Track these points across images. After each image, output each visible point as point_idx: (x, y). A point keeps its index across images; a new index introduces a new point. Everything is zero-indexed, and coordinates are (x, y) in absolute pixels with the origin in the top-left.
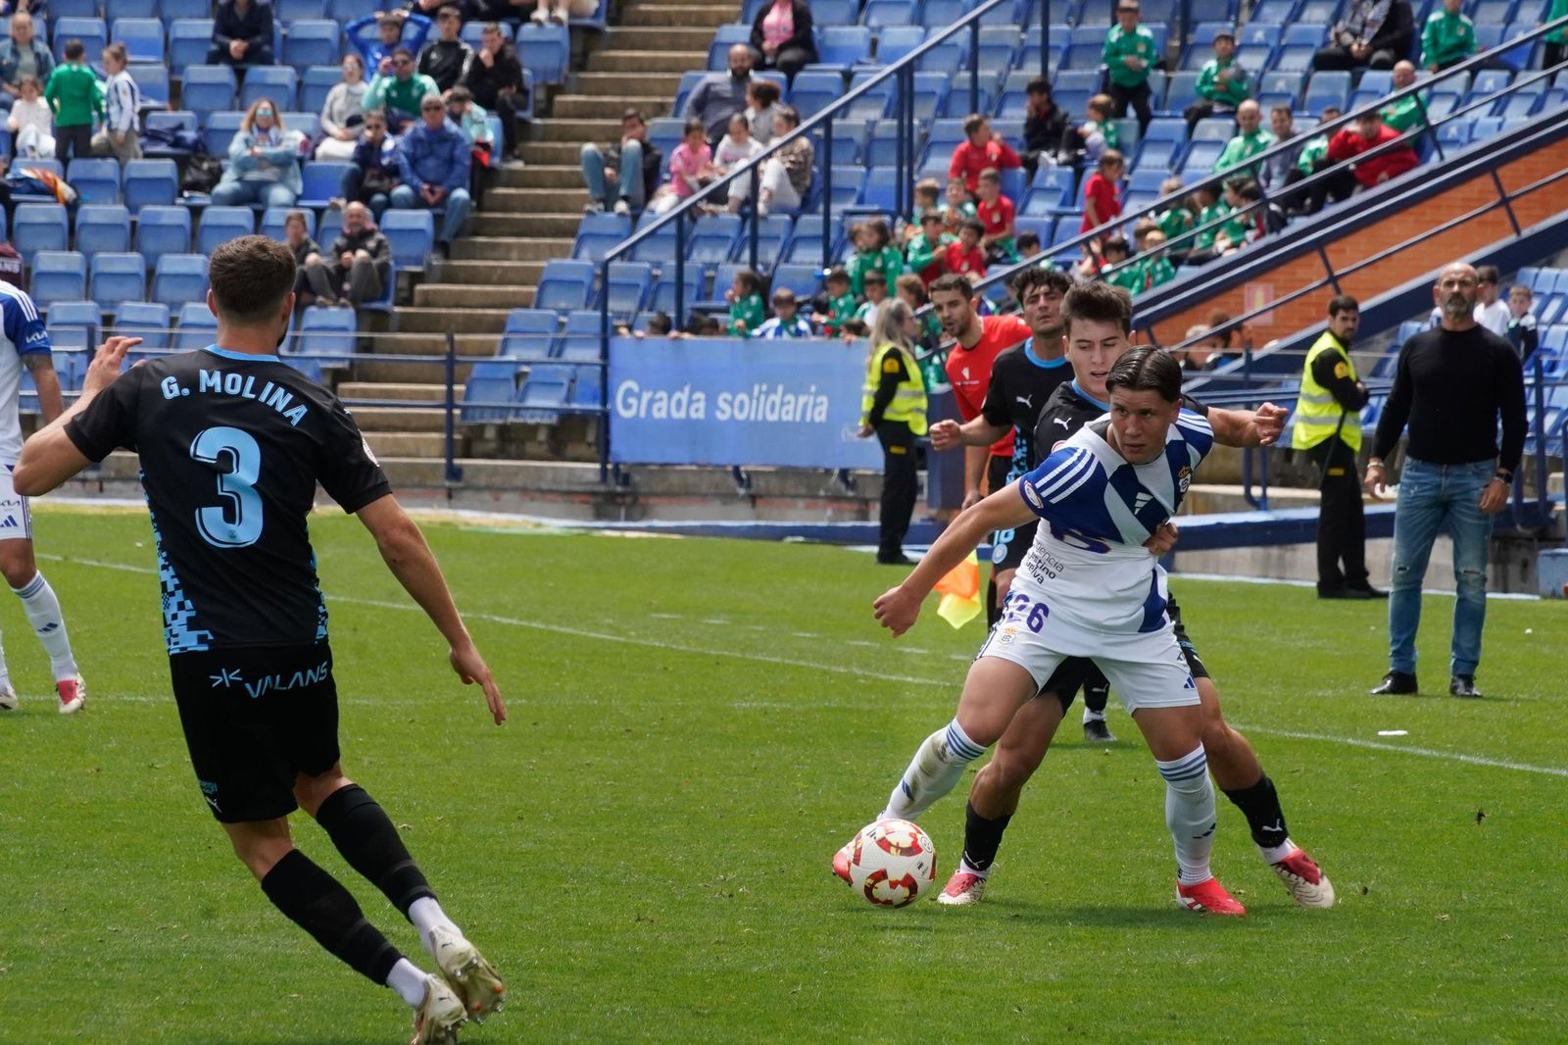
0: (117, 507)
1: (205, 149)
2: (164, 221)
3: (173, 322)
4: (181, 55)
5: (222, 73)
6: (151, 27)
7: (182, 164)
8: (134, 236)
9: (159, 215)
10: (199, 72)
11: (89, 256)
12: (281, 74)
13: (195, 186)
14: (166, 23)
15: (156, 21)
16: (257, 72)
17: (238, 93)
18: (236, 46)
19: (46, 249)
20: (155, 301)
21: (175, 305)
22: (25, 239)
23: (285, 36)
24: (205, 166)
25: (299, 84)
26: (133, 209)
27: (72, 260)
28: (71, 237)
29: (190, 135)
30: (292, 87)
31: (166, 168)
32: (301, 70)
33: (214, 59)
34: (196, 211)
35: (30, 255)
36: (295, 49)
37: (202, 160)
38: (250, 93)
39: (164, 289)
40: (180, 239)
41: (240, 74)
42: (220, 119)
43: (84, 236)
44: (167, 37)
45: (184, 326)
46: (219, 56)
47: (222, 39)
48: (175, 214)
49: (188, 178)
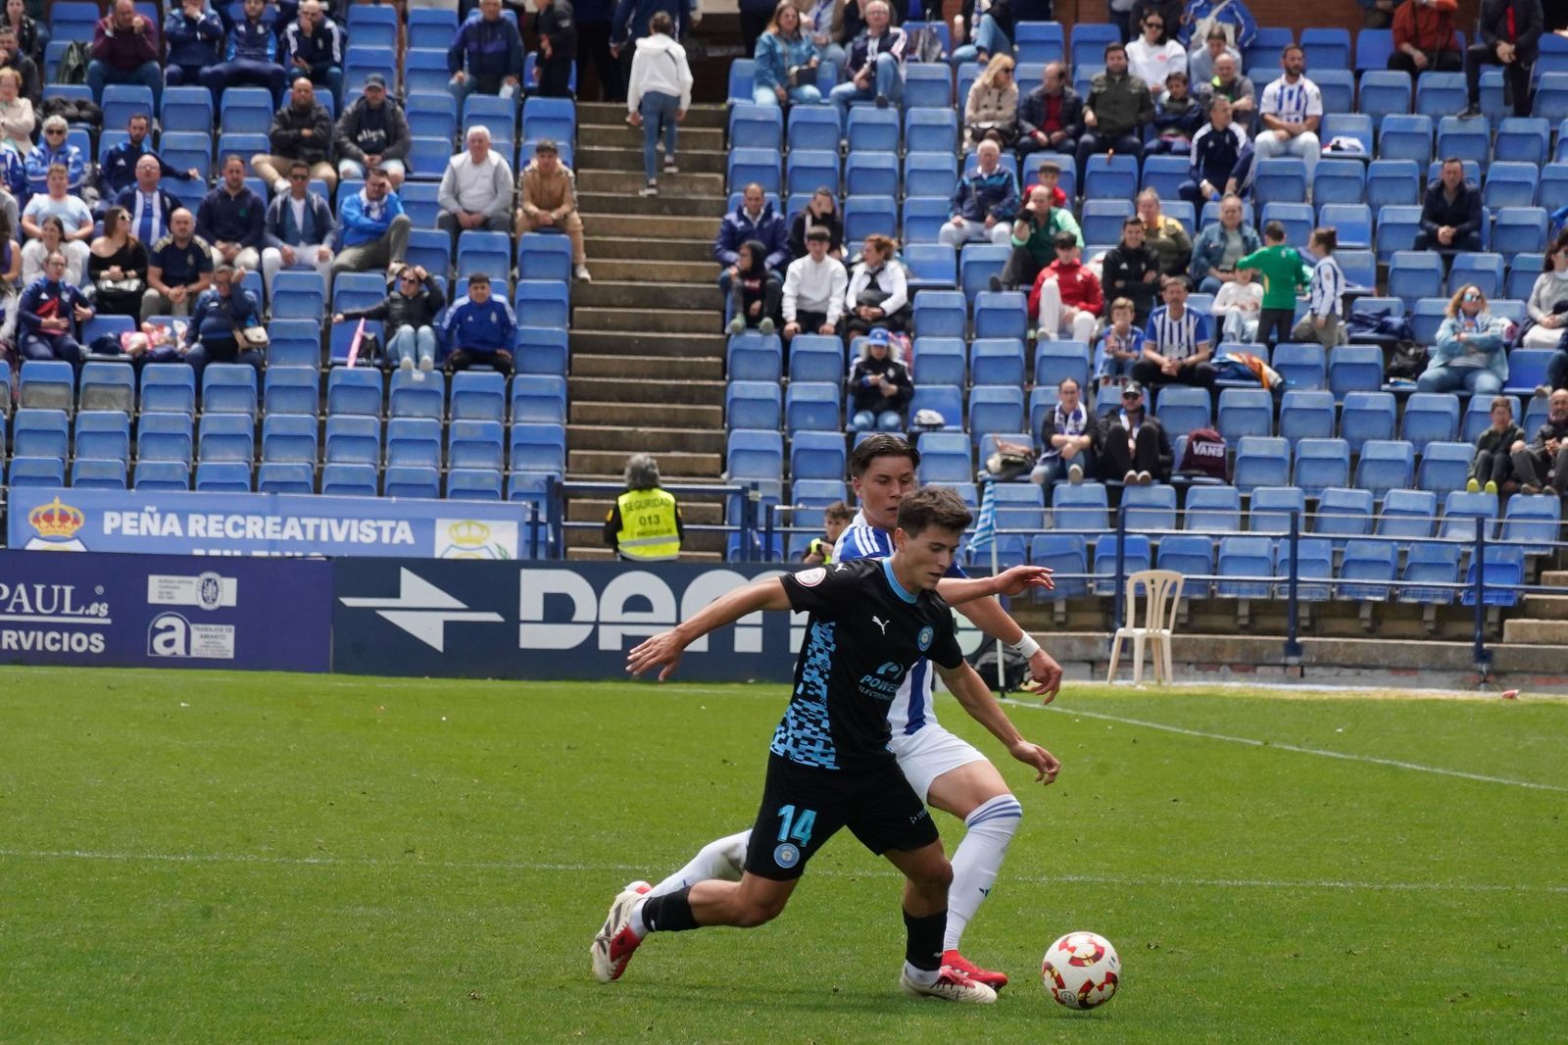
0: (1316, 692)
1: (1412, 336)
2: (1369, 407)
3: (1377, 507)
4: (1387, 242)
5: (1430, 259)
6: (1360, 212)
7: (1388, 349)
8: (1339, 421)
9: (1365, 400)
10: (1406, 258)
11: (1293, 442)
12: (1489, 260)
13: (1401, 372)
14: (1375, 208)
15: (1364, 206)
16: (1463, 258)
17: (1445, 280)
18: (1444, 231)
19: (1250, 434)
20: (1359, 487)
21: (1380, 491)
22: (1230, 424)
23: (1493, 222)
24: (1412, 351)
25: (1507, 270)
26: (1339, 395)
27: (1277, 446)
28: (1277, 420)
29: (1397, 321)
30: (1500, 273)
31: (1372, 354)
32: (1509, 256)
33: (1421, 245)
34: (1402, 397)
35: (1234, 439)
36: (1503, 235)
37: (1409, 346)
38: (1457, 279)
39: (1368, 475)
40: (1385, 426)
41: (1448, 260)
42: (1427, 305)
43: (1289, 422)
44: (1375, 222)
45: (1388, 512)
46: (1427, 242)
47: (1429, 224)
48: (1380, 400)
49: (1394, 364)
